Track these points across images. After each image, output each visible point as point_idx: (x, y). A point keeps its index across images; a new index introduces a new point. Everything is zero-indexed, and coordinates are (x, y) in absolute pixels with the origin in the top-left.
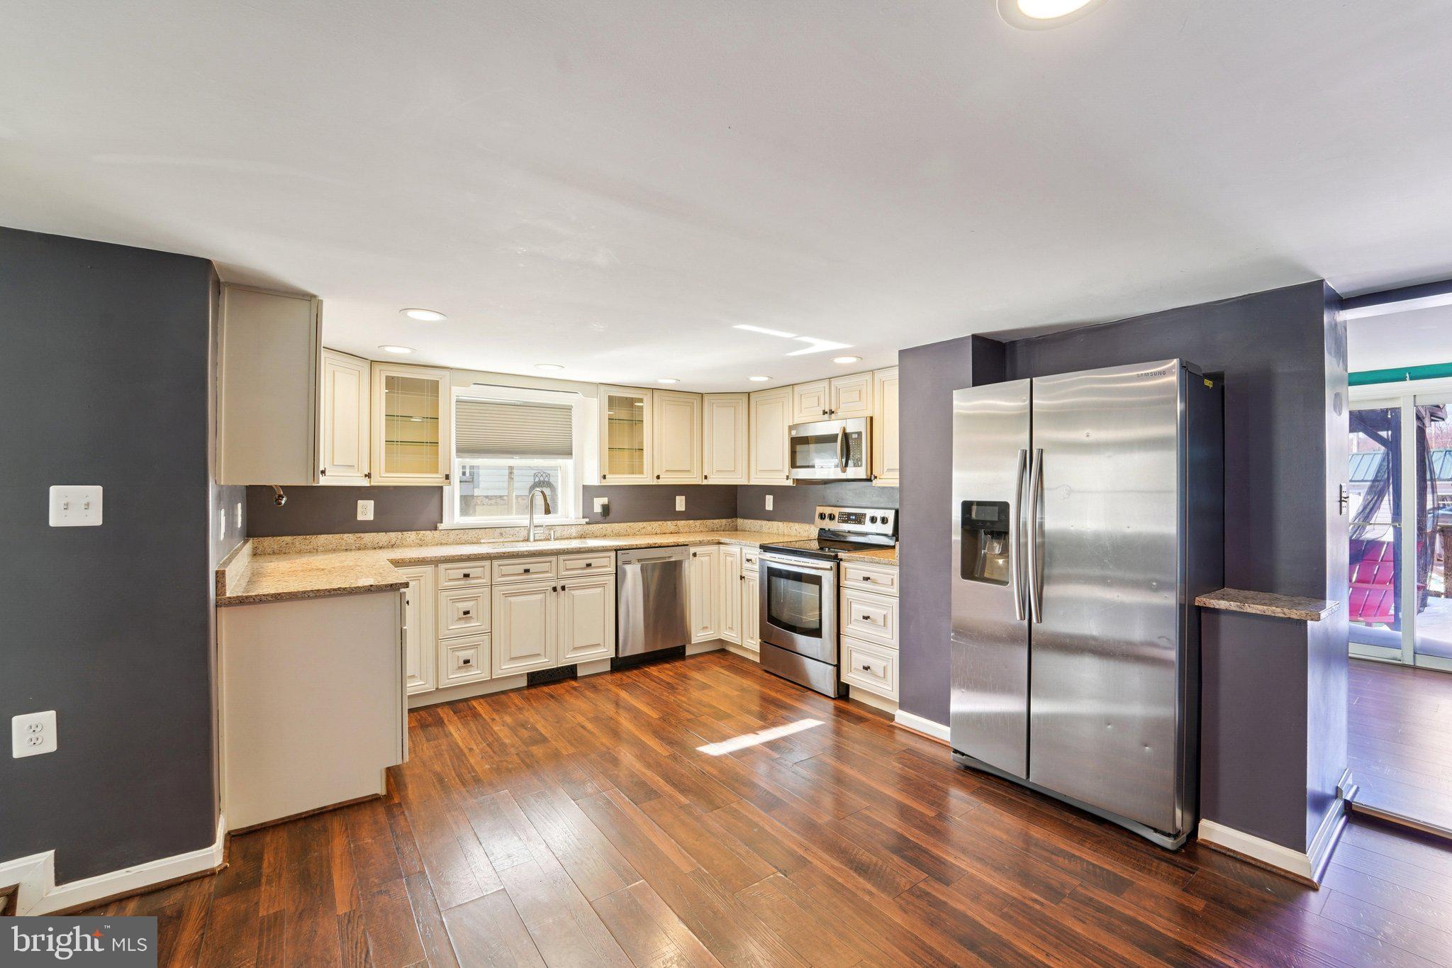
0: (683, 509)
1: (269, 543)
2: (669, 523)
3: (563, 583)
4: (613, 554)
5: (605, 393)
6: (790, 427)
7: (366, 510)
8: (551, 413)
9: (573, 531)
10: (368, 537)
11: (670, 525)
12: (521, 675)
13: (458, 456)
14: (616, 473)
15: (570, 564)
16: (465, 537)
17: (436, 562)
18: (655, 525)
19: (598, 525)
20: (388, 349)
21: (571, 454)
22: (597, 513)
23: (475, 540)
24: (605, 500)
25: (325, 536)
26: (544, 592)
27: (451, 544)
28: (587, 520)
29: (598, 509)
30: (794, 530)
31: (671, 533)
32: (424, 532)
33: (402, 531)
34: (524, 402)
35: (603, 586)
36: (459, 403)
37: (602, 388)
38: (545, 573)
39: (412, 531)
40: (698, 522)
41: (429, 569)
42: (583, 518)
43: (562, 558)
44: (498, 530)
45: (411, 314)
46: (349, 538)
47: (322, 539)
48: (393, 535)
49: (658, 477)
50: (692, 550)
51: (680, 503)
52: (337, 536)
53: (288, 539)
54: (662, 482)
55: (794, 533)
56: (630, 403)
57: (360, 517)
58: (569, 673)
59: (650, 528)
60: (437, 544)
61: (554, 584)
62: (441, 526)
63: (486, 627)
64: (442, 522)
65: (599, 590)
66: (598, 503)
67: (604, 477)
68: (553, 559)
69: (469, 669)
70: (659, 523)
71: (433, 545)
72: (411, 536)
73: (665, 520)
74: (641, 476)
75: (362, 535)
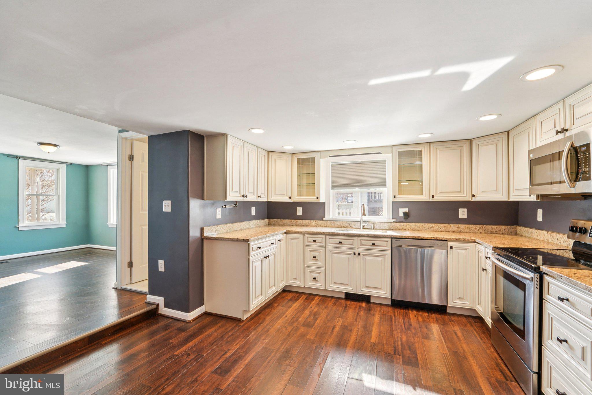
0: (465, 217)
1: (273, 221)
2: (452, 225)
3: (359, 251)
4: (390, 240)
5: (396, 150)
6: (529, 151)
7: (299, 211)
8: (375, 165)
9: (386, 226)
10: (300, 222)
11: (453, 227)
12: (342, 292)
13: (332, 189)
14: (401, 195)
15: (364, 242)
16: (333, 224)
17: (304, 233)
18: (441, 226)
19: (401, 223)
20: (285, 147)
21: (386, 185)
22: (401, 217)
23: (337, 226)
24: (406, 210)
25: (287, 220)
26: (350, 254)
27: (328, 227)
28: (395, 220)
29: (401, 215)
30: (556, 240)
31: (454, 232)
32: (318, 221)
33: (310, 220)
34: (361, 161)
35: (384, 257)
36: (333, 166)
37: (394, 148)
38: (351, 245)
39: (314, 220)
40: (477, 227)
41: (301, 236)
42: (393, 219)
43: (359, 238)
44: (348, 223)
45: (254, 131)
46: (293, 221)
47: (286, 221)
48: (307, 221)
49: (433, 196)
50: (450, 244)
51: (463, 213)
52: (290, 220)
53: (277, 220)
54: (436, 199)
55: (556, 242)
56: (411, 154)
57: (298, 214)
58: (366, 299)
59: (437, 227)
60: (323, 227)
61: (355, 251)
62: (324, 219)
63: (323, 265)
64: (325, 217)
65: (380, 259)
66: (402, 211)
67: (395, 197)
68: (355, 238)
69: (317, 282)
70: (444, 225)
71: (321, 227)
72: (313, 222)
73: (450, 223)
74: (422, 196)
75: (297, 220)
